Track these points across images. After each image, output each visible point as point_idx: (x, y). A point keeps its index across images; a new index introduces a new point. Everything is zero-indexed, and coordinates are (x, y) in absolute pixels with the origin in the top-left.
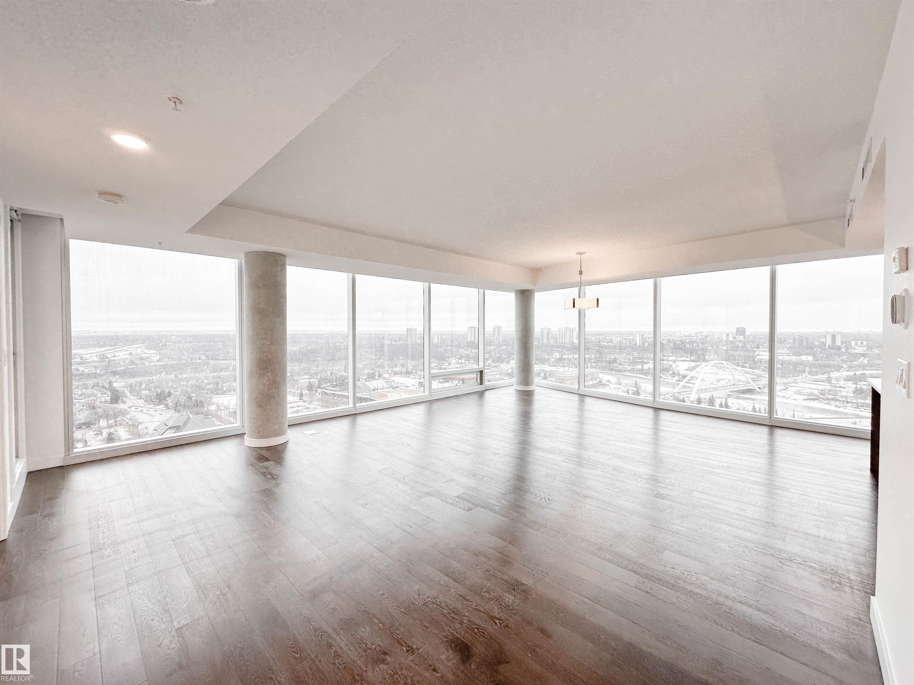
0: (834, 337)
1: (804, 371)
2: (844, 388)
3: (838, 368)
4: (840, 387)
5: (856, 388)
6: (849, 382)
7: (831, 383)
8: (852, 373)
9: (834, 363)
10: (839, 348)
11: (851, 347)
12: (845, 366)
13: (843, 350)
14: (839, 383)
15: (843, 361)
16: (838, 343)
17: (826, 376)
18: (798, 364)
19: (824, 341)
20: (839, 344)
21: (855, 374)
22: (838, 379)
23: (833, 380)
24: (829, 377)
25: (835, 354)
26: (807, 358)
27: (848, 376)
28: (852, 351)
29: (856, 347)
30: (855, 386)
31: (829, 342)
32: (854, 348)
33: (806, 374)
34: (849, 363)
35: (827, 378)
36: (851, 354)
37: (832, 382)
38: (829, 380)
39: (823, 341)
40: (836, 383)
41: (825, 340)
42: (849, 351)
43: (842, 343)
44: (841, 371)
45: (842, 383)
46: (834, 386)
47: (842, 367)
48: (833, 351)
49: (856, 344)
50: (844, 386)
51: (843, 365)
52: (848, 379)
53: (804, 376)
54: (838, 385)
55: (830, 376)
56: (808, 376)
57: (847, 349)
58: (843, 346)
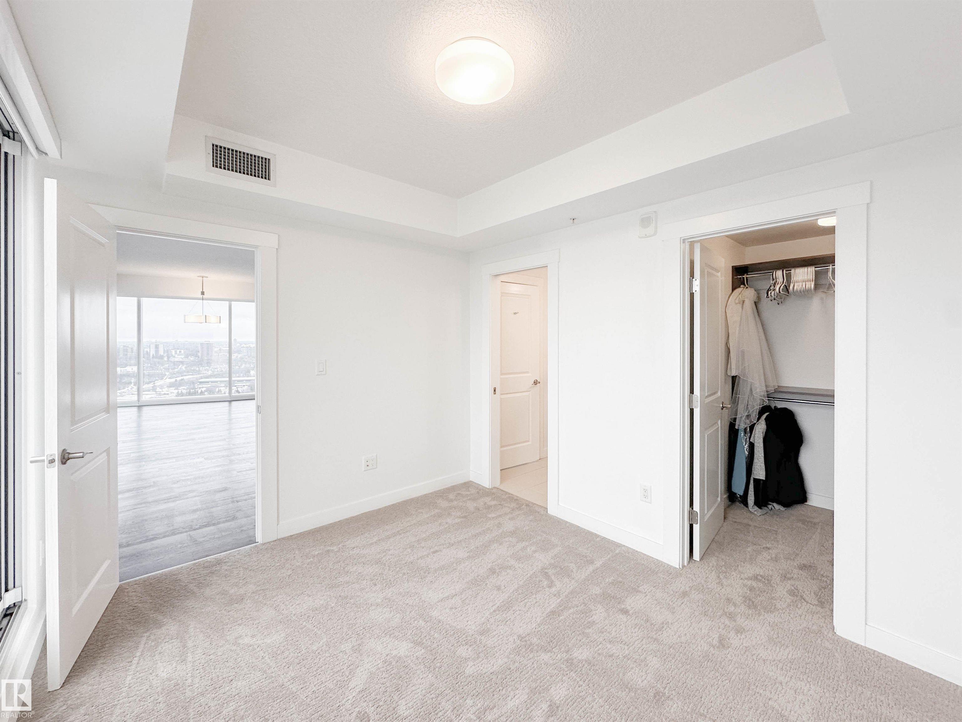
0: (157, 347)
1: (131, 383)
2: (168, 394)
3: (162, 377)
4: (165, 394)
5: (178, 393)
6: (171, 388)
7: (156, 392)
8: (173, 380)
9: (157, 371)
10: (162, 357)
11: (172, 355)
12: (167, 373)
13: (166, 359)
14: (163, 390)
15: (167, 369)
16: (161, 352)
17: (151, 385)
18: (124, 375)
19: (149, 351)
20: (162, 354)
21: (176, 380)
22: (162, 387)
23: (158, 389)
24: (155, 386)
25: (159, 363)
26: (132, 369)
27: (170, 383)
28: (172, 359)
29: (176, 356)
30: (176, 391)
31: (153, 352)
32: (174, 357)
33: (132, 385)
34: (171, 371)
35: (153, 387)
36: (172, 362)
37: (157, 390)
38: (154, 389)
39: (147, 351)
40: (161, 390)
41: (149, 349)
42: (170, 359)
43: (164, 352)
44: (165, 378)
45: (165, 390)
46: (159, 394)
47: (166, 375)
48: (155, 360)
49: (176, 353)
50: (168, 393)
51: (166, 373)
52: (171, 385)
53: (130, 387)
54: (163, 393)
55: (155, 384)
56: (134, 387)
57: (168, 358)
58: (165, 355)
